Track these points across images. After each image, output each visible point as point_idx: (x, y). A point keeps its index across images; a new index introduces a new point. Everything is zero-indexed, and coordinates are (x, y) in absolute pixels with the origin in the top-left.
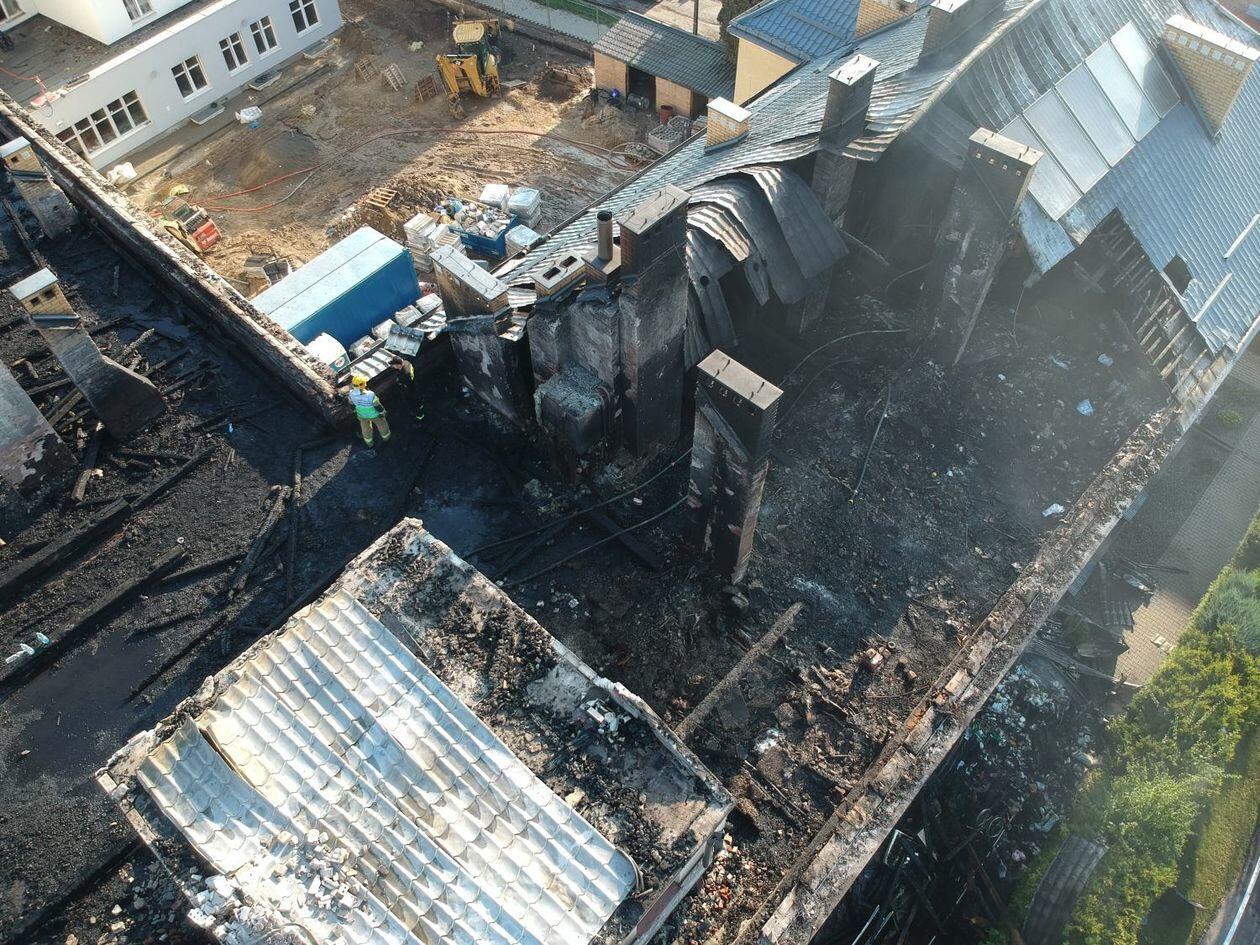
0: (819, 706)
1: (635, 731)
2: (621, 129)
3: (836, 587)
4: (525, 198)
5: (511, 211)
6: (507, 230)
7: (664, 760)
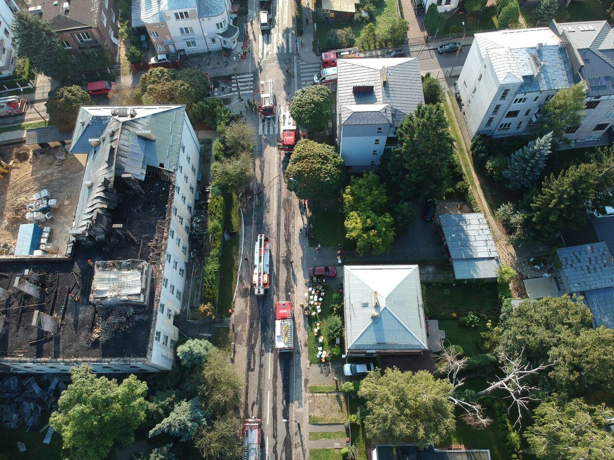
0: (154, 247)
1: (133, 262)
2: (49, 159)
3: (148, 233)
4: (45, 193)
5: (44, 198)
6: (47, 203)
7: (137, 262)
